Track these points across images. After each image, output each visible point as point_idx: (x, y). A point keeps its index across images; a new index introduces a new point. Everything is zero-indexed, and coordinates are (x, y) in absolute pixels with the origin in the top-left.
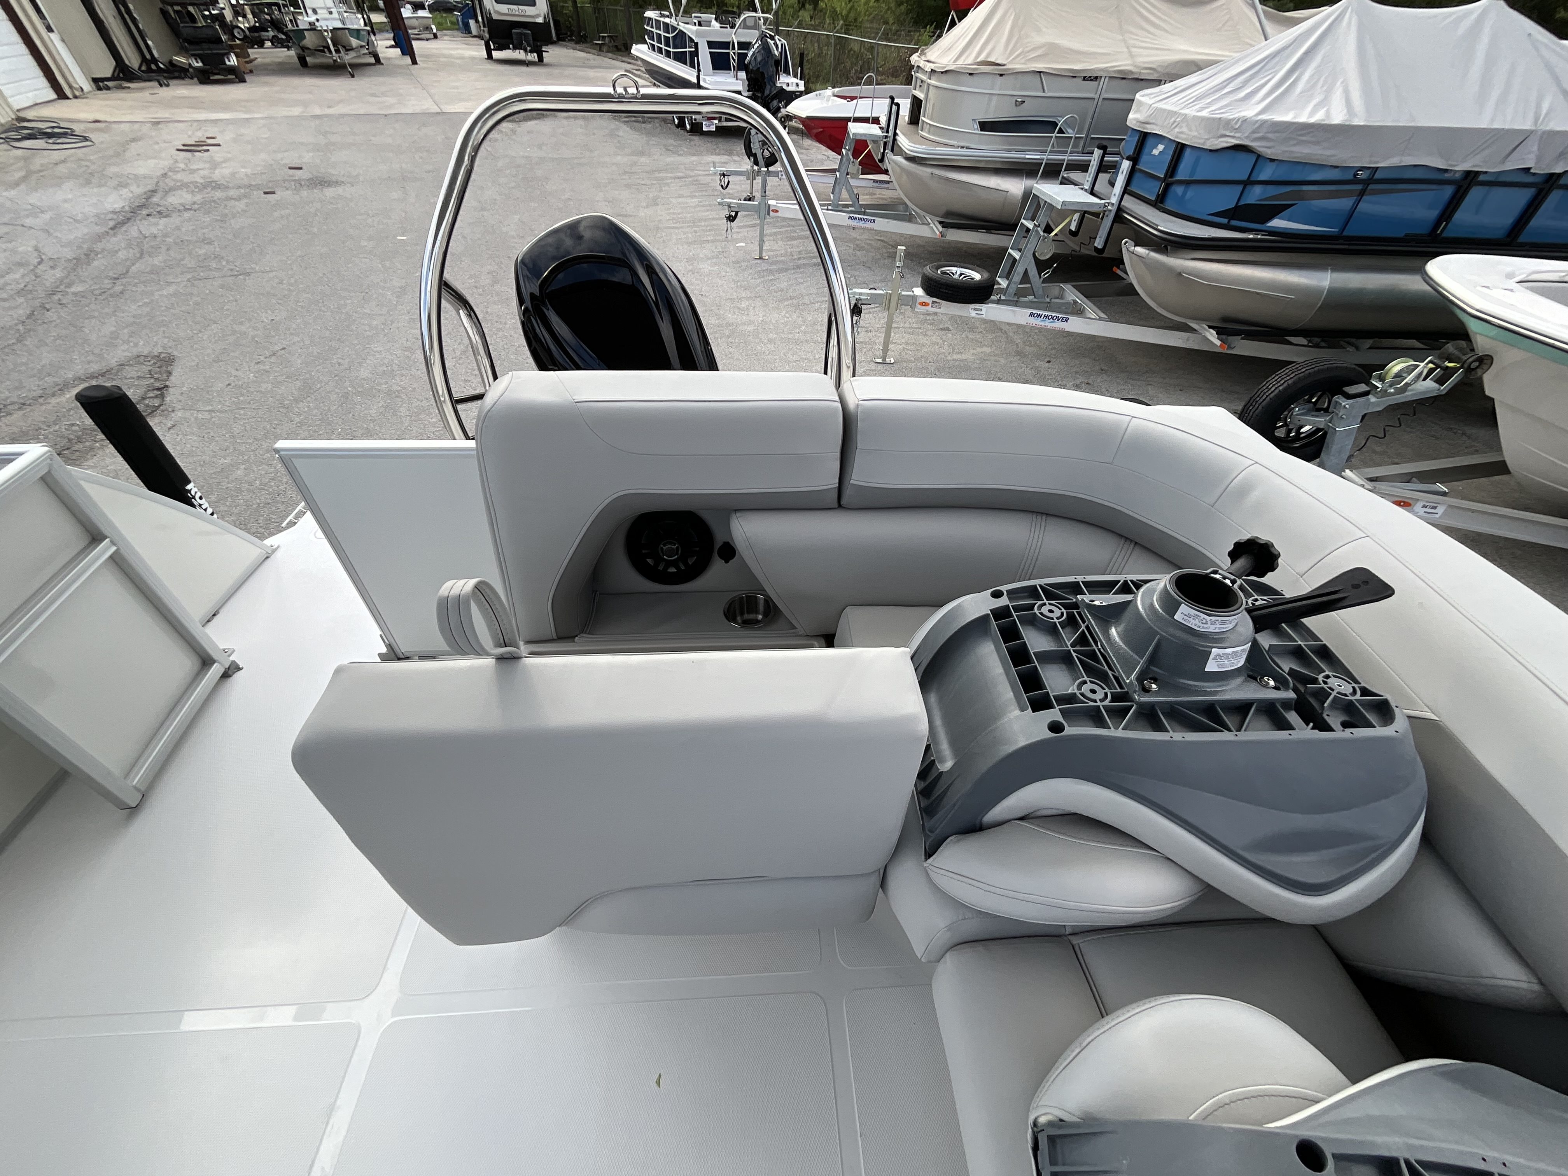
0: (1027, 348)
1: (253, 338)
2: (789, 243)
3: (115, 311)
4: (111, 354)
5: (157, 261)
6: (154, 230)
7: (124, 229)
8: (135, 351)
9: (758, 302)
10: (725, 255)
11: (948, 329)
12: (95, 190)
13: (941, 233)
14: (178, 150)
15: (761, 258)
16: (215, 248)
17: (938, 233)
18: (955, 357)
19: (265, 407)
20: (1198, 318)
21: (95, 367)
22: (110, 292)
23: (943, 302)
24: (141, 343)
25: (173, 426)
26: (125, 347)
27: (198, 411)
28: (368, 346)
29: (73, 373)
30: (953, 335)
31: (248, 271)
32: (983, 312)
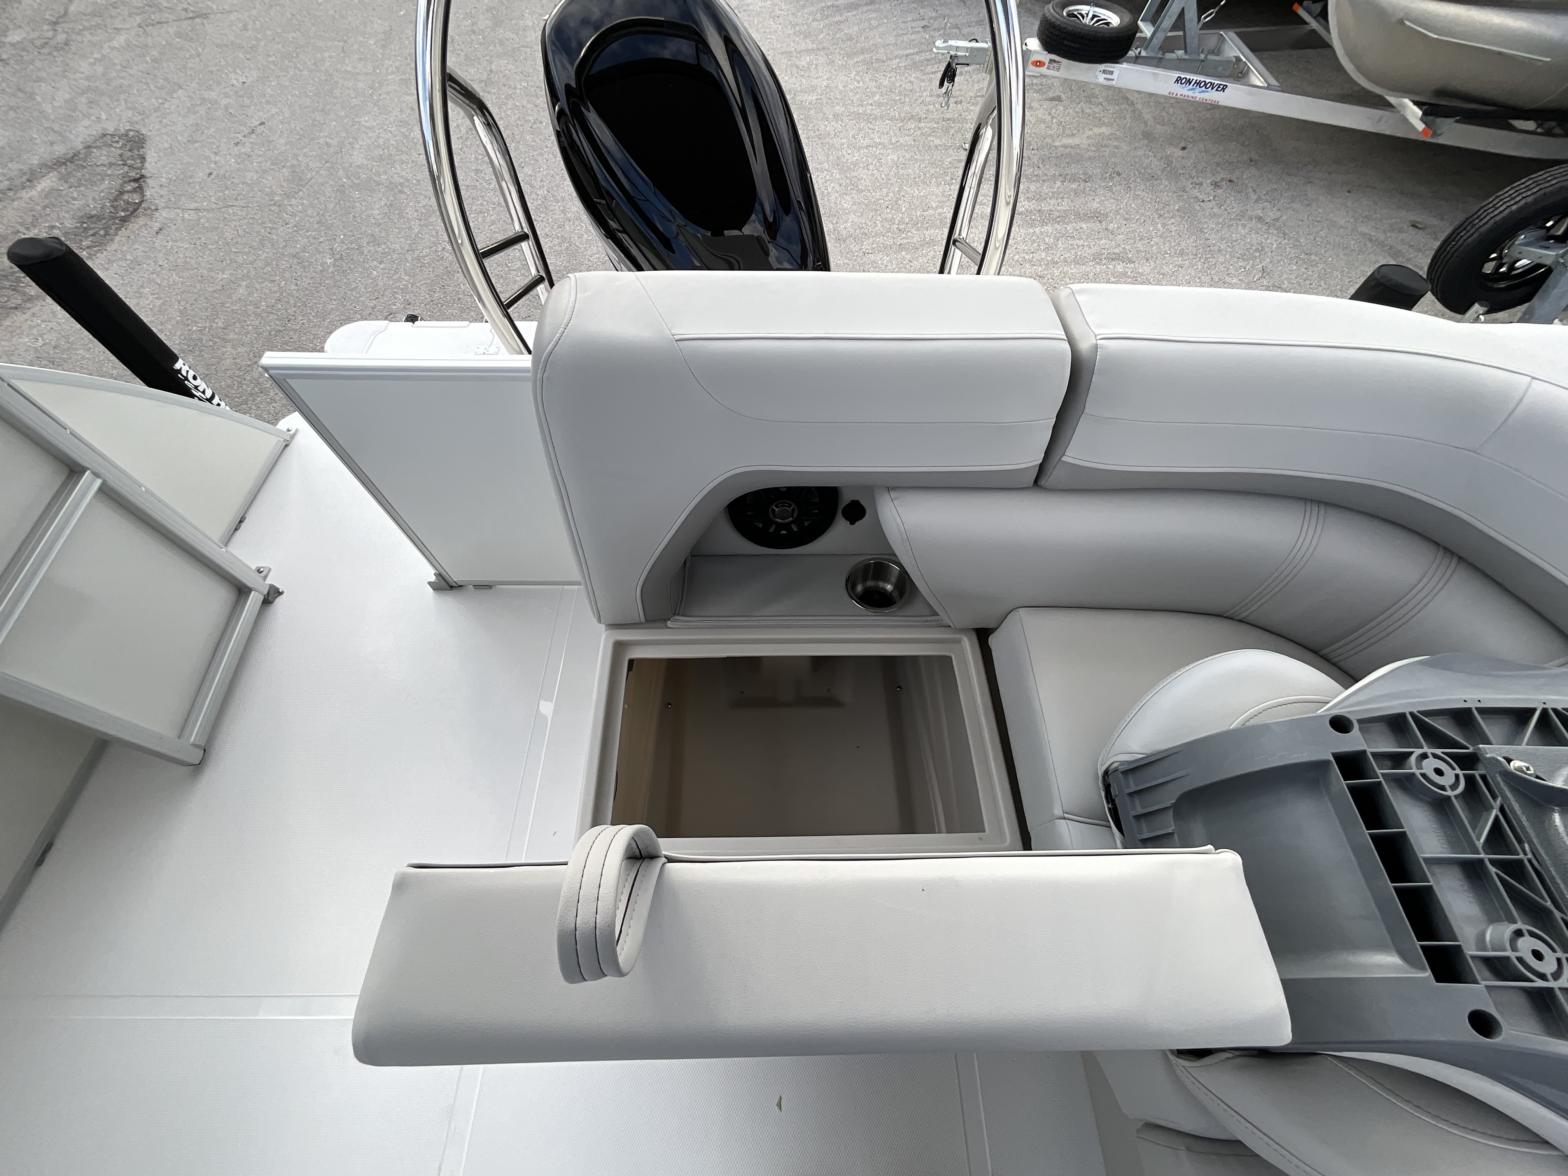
0: (1158, 127)
1: (226, 108)
3: (65, 71)
4: (74, 132)
8: (99, 128)
11: (1058, 99)
18: (1066, 141)
19: (255, 205)
20: (1404, 90)
21: (60, 150)
22: (52, 42)
23: (1064, 61)
24: (104, 116)
25: (161, 229)
26: (86, 122)
27: (183, 210)
28: (357, 119)
29: (37, 157)
30: (1066, 108)
31: (205, 11)
32: (1115, 76)
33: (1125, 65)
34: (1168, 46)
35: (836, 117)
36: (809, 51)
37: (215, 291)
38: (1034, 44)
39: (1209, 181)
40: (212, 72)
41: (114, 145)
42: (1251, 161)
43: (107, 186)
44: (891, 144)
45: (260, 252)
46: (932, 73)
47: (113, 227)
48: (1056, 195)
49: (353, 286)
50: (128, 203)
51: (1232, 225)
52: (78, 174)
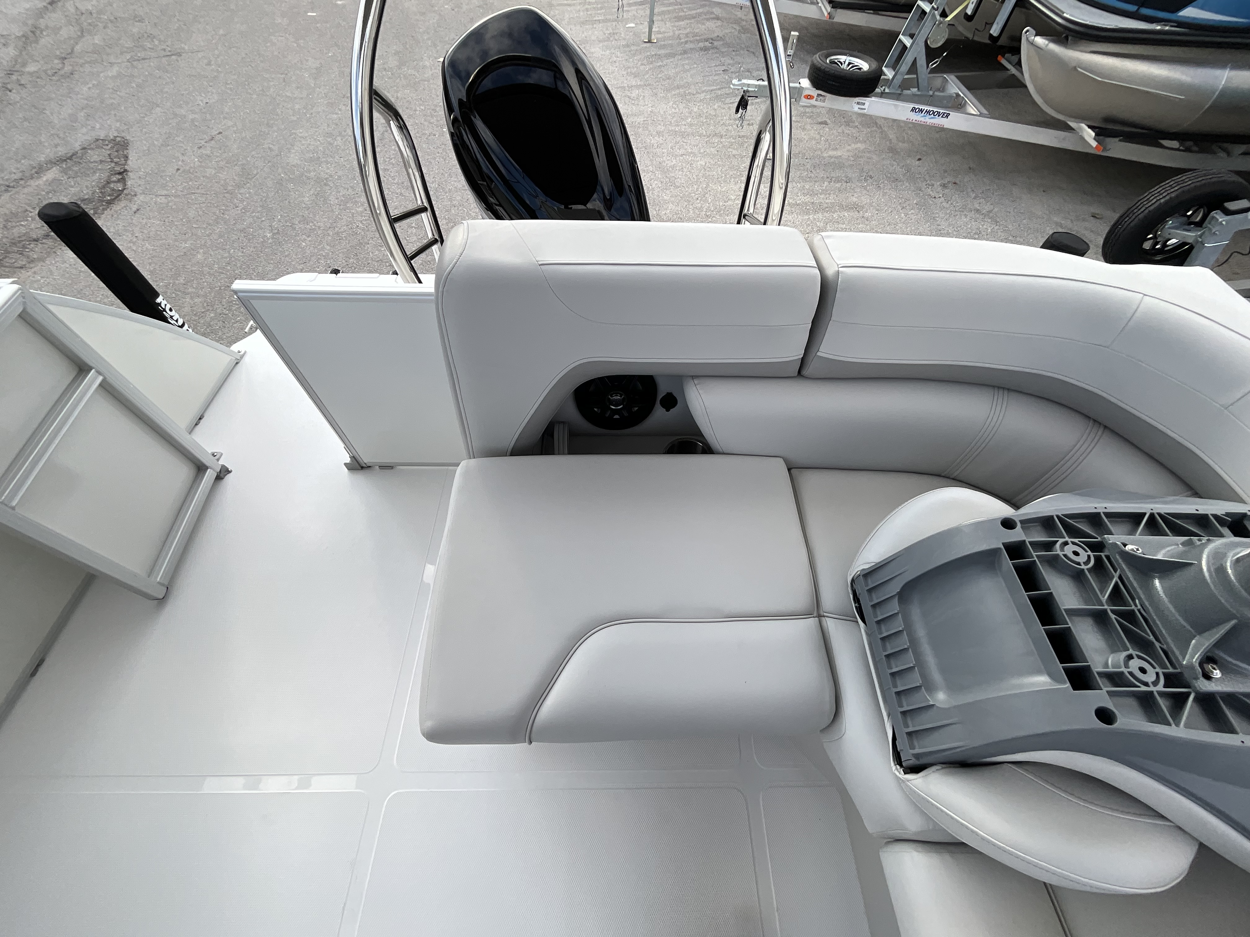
0: (900, 144)
1: (193, 122)
2: (677, 24)
3: (70, 93)
4: (74, 137)
5: (97, 40)
7: (60, 4)
8: (93, 135)
9: (647, 92)
10: (617, 38)
11: (825, 123)
13: (829, 14)
15: (650, 41)
16: (146, 26)
17: (826, 14)
18: (831, 153)
19: (212, 193)
20: (1081, 117)
21: (62, 151)
22: (62, 72)
23: (828, 96)
24: (98, 126)
25: (138, 210)
26: (84, 130)
27: (156, 196)
28: (294, 131)
29: (44, 156)
30: (830, 129)
31: (179, 51)
32: (866, 106)
33: (873, 99)
34: (905, 85)
35: (659, 133)
36: (638, 87)
37: (178, 256)
38: (805, 83)
39: (938, 183)
40: (183, 95)
41: (105, 147)
42: (970, 168)
43: (98, 177)
44: (700, 153)
45: (216, 228)
46: (731, 103)
47: (101, 208)
48: (824, 192)
49: (286, 253)
50: (113, 190)
51: (957, 215)
52: (75, 169)
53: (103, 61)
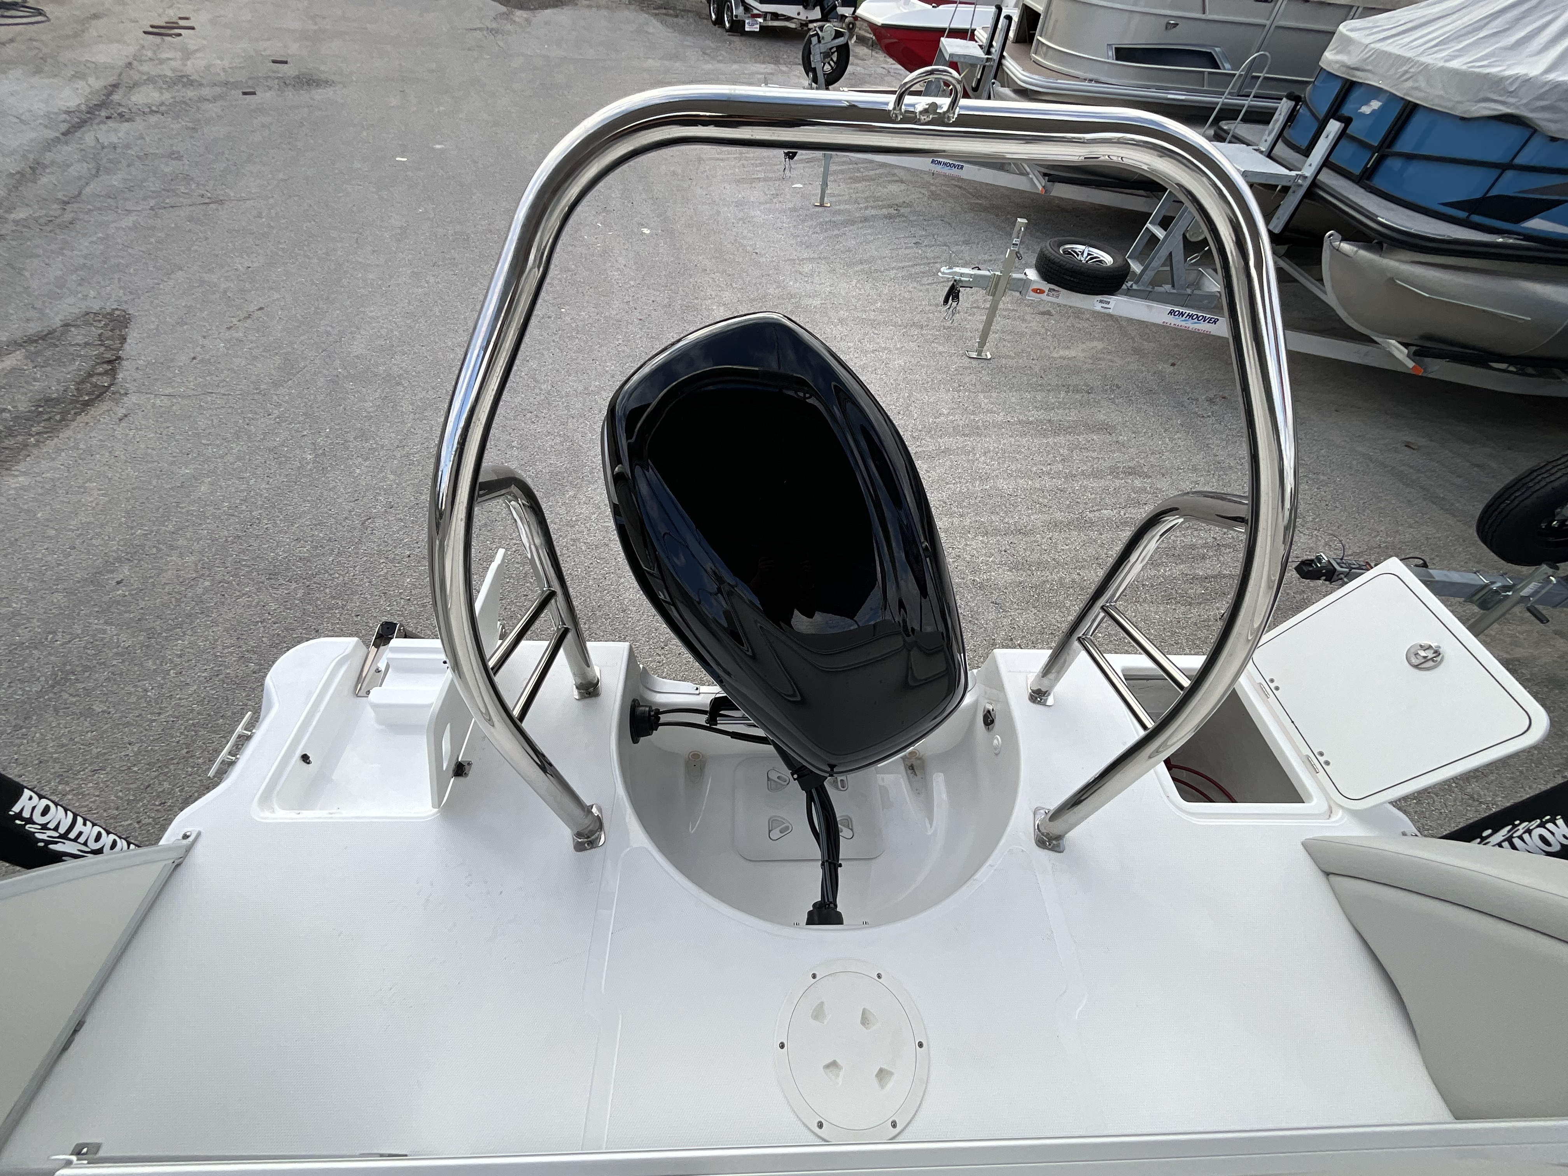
0: (1146, 343)
1: (225, 292)
2: (853, 186)
3: (62, 249)
4: (55, 309)
5: (116, 180)
6: (114, 139)
7: (78, 135)
8: (83, 306)
9: (824, 267)
10: (781, 200)
11: (1049, 314)
12: (47, 81)
13: (1044, 187)
14: (145, 33)
15: (822, 205)
16: (184, 165)
17: (1040, 188)
19: (238, 392)
20: (1392, 335)
21: (34, 328)
22: (59, 221)
23: (1063, 292)
24: (92, 294)
25: (126, 416)
26: (72, 300)
27: (156, 395)
28: (362, 309)
29: (7, 334)
30: (1057, 322)
31: (221, 198)
32: (1111, 306)
33: (1120, 297)
34: (1156, 281)
37: (172, 488)
38: (1032, 274)
39: (1203, 397)
40: (217, 256)
41: (96, 324)
43: (77, 367)
45: (234, 445)
47: (72, 412)
50: (96, 386)
52: (48, 353)
53: (117, 208)
